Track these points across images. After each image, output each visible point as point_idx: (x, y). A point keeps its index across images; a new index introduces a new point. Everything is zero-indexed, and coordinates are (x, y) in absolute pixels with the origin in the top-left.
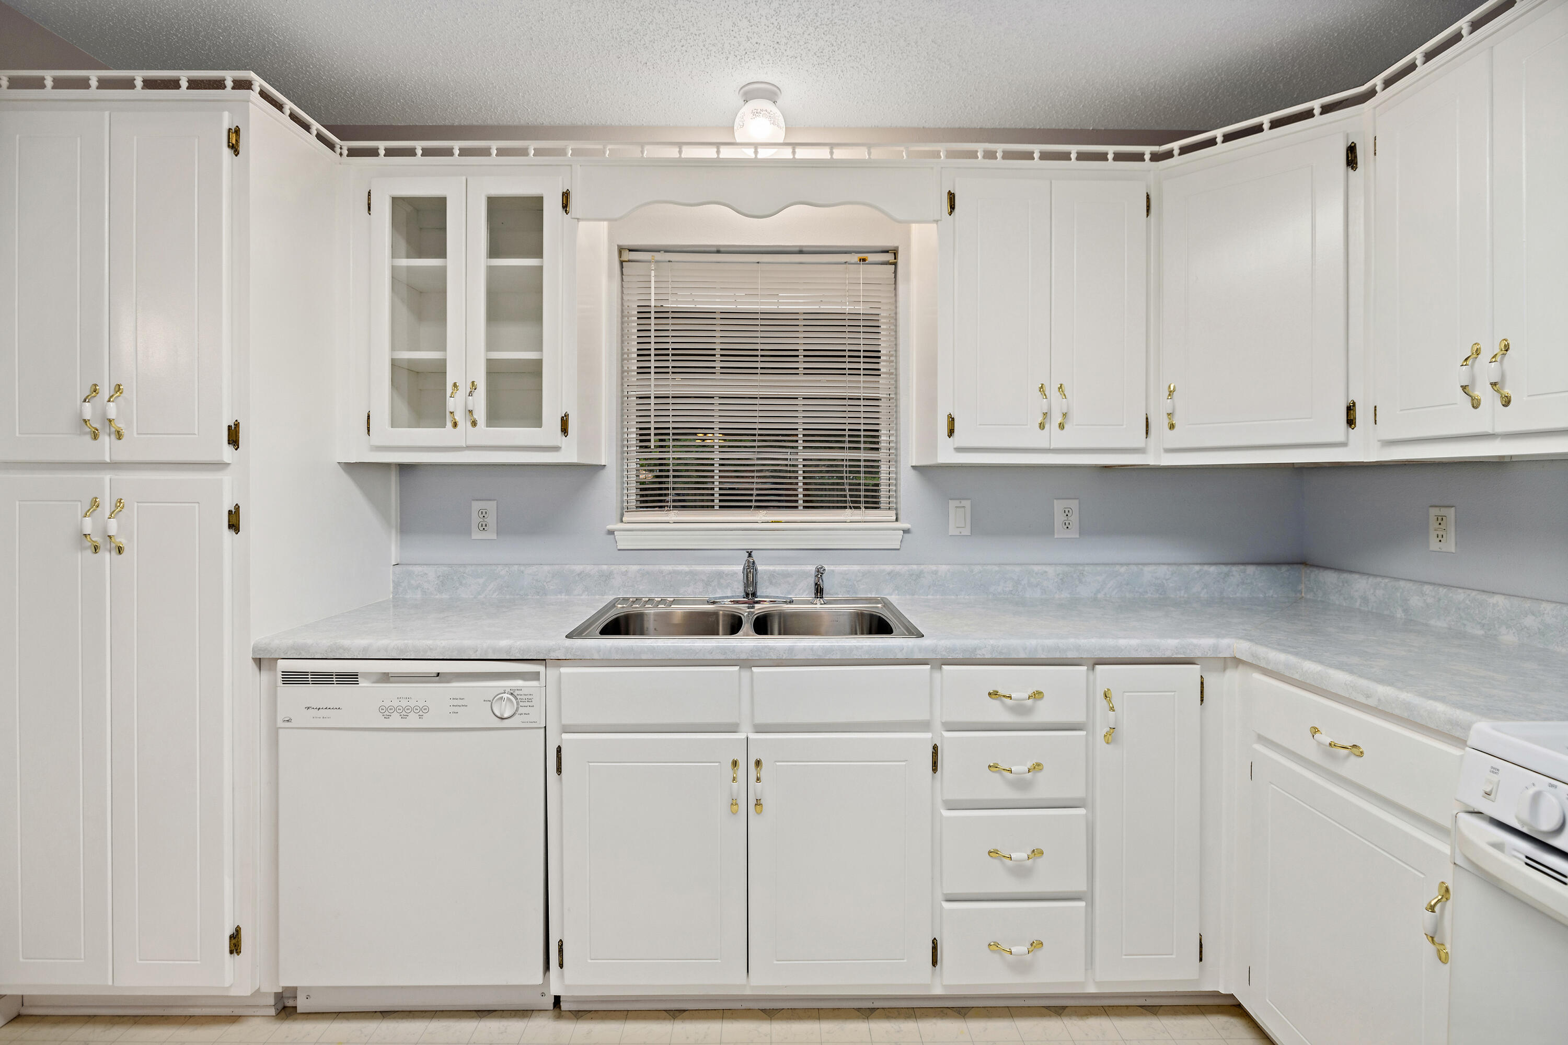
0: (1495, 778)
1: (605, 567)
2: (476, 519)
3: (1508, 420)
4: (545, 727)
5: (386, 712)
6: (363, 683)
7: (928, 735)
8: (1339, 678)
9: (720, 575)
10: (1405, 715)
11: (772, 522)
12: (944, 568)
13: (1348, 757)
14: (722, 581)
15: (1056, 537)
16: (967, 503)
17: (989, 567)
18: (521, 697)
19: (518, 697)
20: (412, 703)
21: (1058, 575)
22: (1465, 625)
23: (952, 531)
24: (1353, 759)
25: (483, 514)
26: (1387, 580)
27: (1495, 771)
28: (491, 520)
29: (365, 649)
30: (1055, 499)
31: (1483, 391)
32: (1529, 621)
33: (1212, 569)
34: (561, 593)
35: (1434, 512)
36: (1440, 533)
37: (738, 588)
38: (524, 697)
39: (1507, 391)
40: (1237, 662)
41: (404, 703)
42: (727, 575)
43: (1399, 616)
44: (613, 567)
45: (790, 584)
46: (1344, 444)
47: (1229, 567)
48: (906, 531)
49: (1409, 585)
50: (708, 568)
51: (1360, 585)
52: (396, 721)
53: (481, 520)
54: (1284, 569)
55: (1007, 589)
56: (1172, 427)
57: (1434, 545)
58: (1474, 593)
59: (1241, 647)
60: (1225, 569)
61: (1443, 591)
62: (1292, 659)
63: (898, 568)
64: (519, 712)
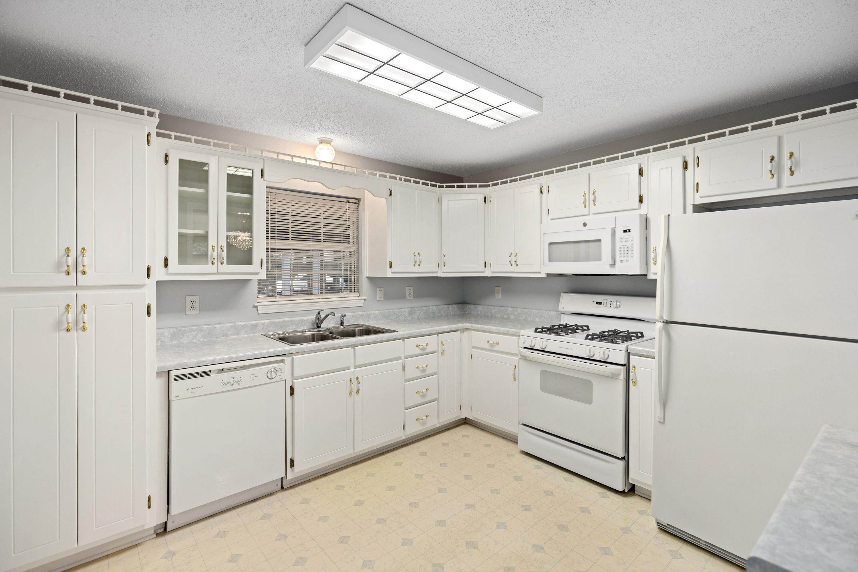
0: (525, 340)
1: (254, 322)
2: (188, 305)
3: (517, 269)
4: (286, 380)
5: (224, 385)
6: (212, 374)
7: (401, 361)
8: (493, 328)
9: (302, 321)
10: (507, 333)
11: (317, 299)
12: (377, 312)
13: (496, 344)
14: (303, 323)
15: (407, 299)
16: (382, 289)
17: (390, 311)
18: (278, 370)
19: (277, 370)
20: (235, 379)
21: (409, 311)
22: (503, 315)
23: (378, 299)
24: (497, 345)
25: (192, 302)
26: (487, 306)
27: (525, 338)
28: (197, 305)
29: (214, 360)
30: (407, 287)
31: (513, 263)
32: (516, 313)
33: (445, 306)
34: (234, 335)
35: (496, 288)
36: (498, 293)
37: (309, 325)
38: (279, 369)
39: (517, 263)
40: (467, 329)
41: (232, 380)
42: (305, 321)
43: (489, 315)
44: (258, 322)
45: (328, 322)
46: (484, 272)
47: (449, 305)
48: (365, 300)
49: (492, 307)
50: (297, 319)
51: (480, 308)
52: (228, 388)
53: (192, 305)
54: (461, 305)
55: (395, 317)
56: (444, 266)
57: (496, 296)
58: (505, 308)
59: (468, 325)
60: (448, 306)
61: (499, 308)
62: (482, 326)
63: (363, 313)
64: (277, 375)
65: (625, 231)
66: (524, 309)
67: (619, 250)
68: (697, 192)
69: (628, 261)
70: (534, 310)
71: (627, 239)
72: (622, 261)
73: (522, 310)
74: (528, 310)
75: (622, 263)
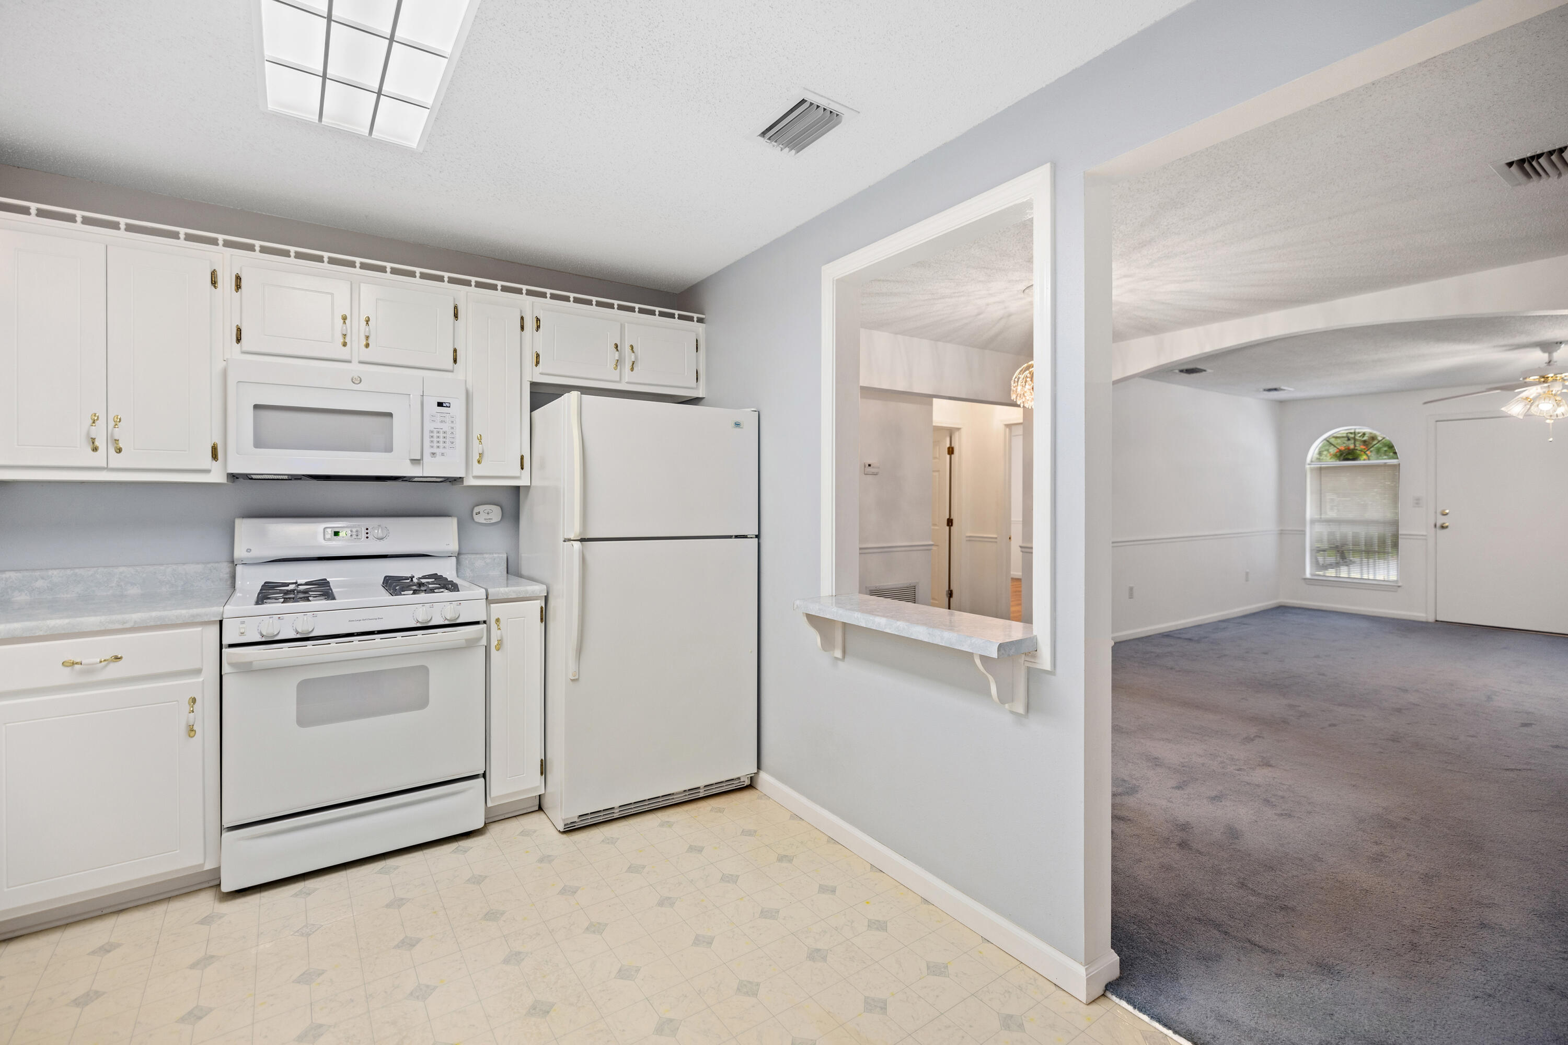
0: (244, 626)
10: (159, 623)
24: (113, 665)
27: (243, 623)
39: (120, 443)
65: (440, 404)
66: (77, 570)
67: (429, 436)
68: (536, 365)
69: (445, 454)
70: (121, 569)
71: (443, 419)
72: (433, 454)
73: (69, 572)
74: (95, 569)
75: (435, 457)
